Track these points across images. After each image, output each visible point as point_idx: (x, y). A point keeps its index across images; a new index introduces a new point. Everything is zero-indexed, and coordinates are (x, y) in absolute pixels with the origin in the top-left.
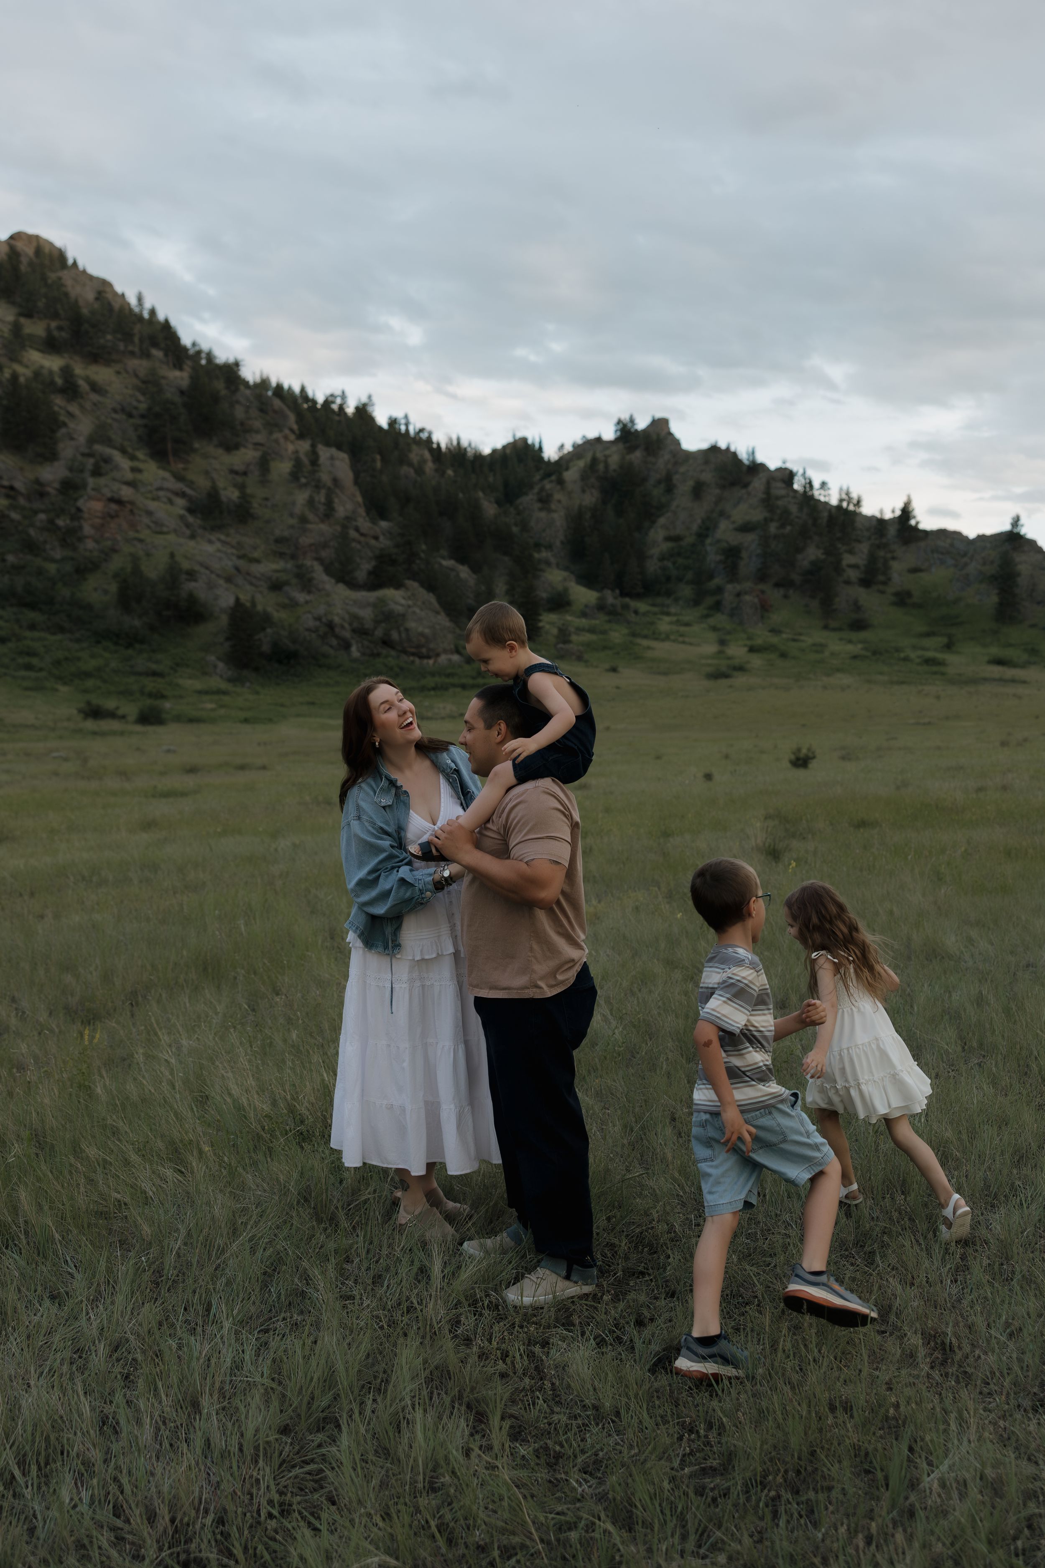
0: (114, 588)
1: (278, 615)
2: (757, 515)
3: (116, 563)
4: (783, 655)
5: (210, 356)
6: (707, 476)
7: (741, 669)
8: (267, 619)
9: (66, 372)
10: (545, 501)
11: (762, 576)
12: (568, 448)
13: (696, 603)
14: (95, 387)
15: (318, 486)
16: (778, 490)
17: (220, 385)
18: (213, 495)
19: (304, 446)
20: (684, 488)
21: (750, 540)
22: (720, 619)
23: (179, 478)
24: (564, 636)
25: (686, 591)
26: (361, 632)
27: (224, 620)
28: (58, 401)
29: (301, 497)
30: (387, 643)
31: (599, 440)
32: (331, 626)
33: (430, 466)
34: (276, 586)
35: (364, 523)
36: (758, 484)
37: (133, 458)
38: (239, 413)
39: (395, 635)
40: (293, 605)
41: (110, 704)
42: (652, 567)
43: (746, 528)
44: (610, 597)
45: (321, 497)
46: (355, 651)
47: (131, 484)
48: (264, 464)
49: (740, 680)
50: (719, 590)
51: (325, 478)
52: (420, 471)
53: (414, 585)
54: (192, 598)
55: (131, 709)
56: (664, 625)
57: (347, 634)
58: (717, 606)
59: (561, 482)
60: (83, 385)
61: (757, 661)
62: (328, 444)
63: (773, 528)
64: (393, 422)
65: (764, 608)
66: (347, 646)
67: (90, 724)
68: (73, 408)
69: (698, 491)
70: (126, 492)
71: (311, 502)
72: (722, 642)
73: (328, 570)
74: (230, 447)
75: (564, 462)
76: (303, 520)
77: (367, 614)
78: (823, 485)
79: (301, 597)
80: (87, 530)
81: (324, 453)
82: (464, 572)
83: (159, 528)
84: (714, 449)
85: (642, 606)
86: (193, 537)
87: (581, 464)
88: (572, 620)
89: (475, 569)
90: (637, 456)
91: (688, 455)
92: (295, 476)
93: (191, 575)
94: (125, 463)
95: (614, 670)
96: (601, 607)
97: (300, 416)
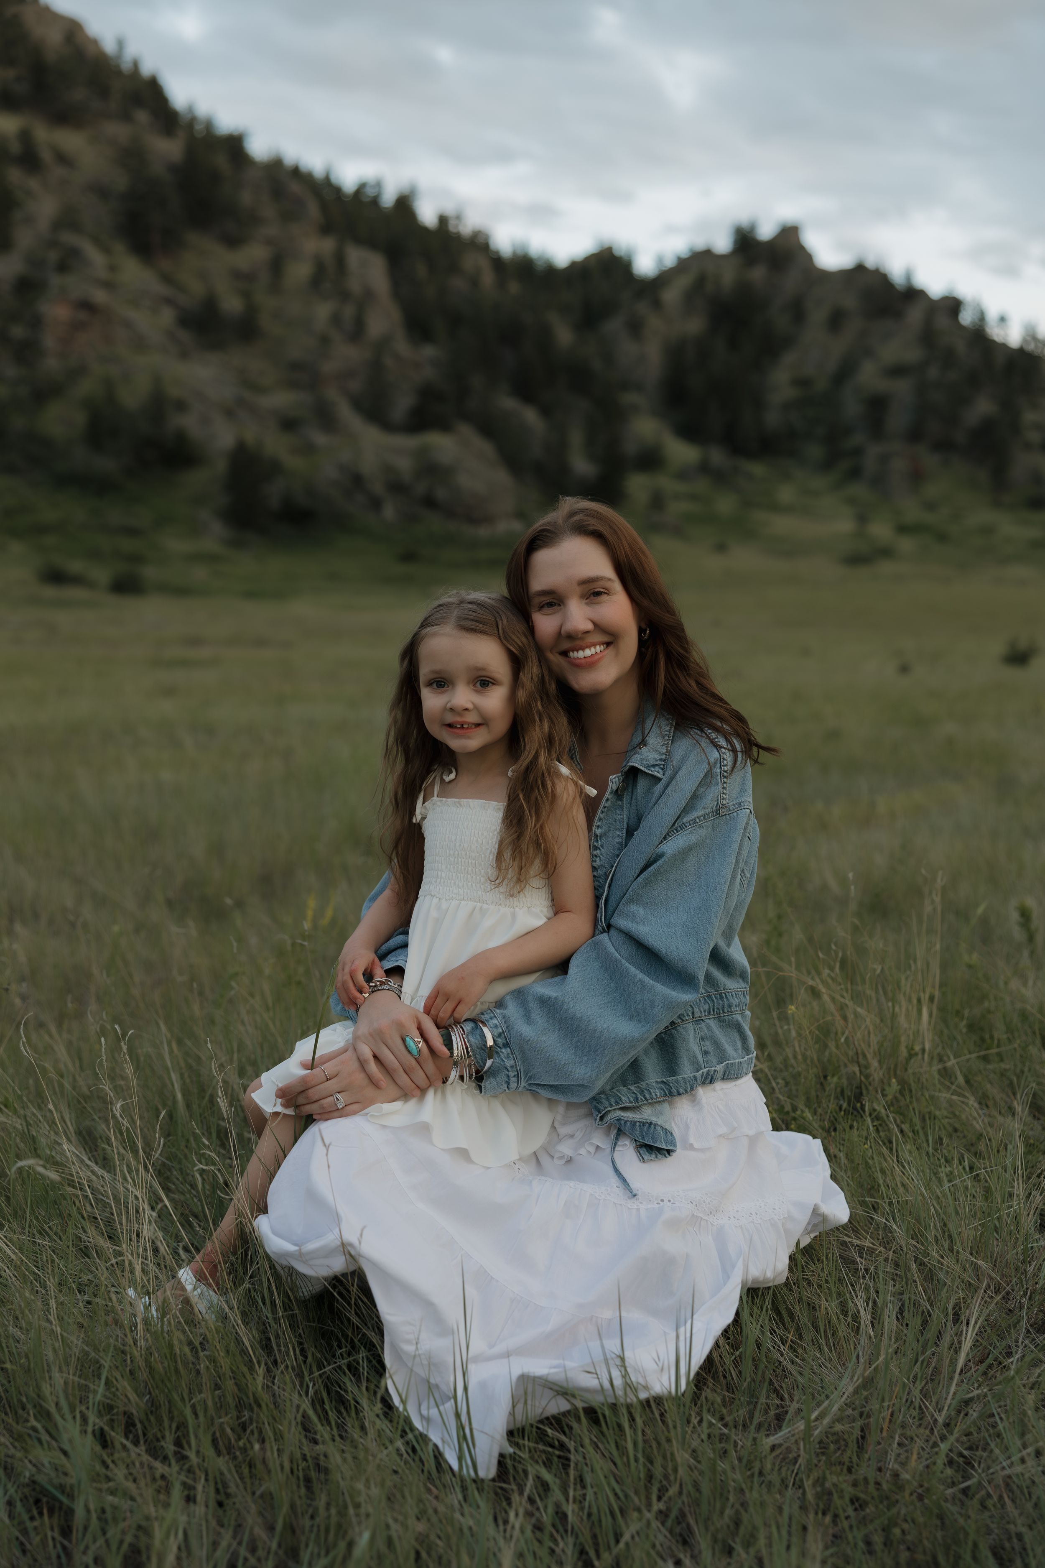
0: (80, 418)
1: (293, 462)
2: (913, 355)
3: (86, 387)
4: (942, 537)
5: (209, 125)
6: (850, 301)
7: (886, 553)
8: (275, 468)
9: (25, 136)
10: (635, 328)
11: (915, 435)
12: (670, 262)
13: (827, 465)
14: (63, 159)
15: (344, 296)
16: (942, 322)
17: (221, 161)
18: (210, 306)
19: (327, 246)
20: (817, 316)
21: (902, 388)
22: (859, 490)
23: (167, 279)
24: (657, 502)
25: (815, 451)
26: (397, 487)
27: (221, 466)
28: (15, 175)
29: (323, 311)
30: (430, 502)
31: (707, 254)
32: (357, 481)
33: (488, 279)
34: (289, 424)
35: (402, 346)
36: (915, 315)
37: (107, 250)
38: (246, 198)
39: (441, 494)
40: (309, 449)
41: (75, 566)
42: (773, 419)
43: (897, 371)
44: (718, 456)
45: (349, 311)
46: (389, 512)
47: (109, 285)
48: (277, 265)
49: (886, 567)
50: (857, 452)
51: (354, 286)
52: (475, 282)
53: (466, 430)
54: (181, 437)
55: (102, 574)
56: (786, 494)
57: (378, 488)
58: (854, 474)
59: (657, 304)
60: (46, 155)
61: (906, 545)
62: (359, 241)
63: (933, 373)
64: (443, 220)
65: (917, 477)
66: (376, 504)
67: (50, 592)
68: (33, 183)
69: (836, 320)
70: (100, 296)
71: (336, 320)
72: (862, 519)
73: (357, 404)
74: (233, 242)
75: (663, 279)
76: (325, 340)
77: (405, 465)
78: (1002, 319)
79: (320, 439)
80: (49, 341)
81: (355, 256)
82: (530, 416)
83: (140, 344)
84: (860, 268)
85: (757, 469)
86: (184, 355)
87: (683, 282)
88: (665, 483)
89: (545, 411)
90: (758, 274)
91: (825, 275)
92: (317, 281)
93: (181, 406)
94: (96, 257)
95: (721, 548)
96: (704, 468)
97: (324, 206)
